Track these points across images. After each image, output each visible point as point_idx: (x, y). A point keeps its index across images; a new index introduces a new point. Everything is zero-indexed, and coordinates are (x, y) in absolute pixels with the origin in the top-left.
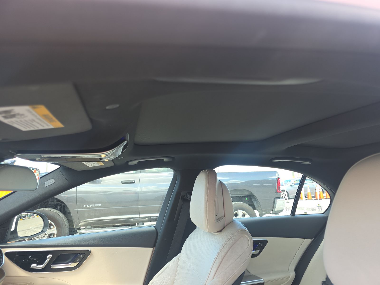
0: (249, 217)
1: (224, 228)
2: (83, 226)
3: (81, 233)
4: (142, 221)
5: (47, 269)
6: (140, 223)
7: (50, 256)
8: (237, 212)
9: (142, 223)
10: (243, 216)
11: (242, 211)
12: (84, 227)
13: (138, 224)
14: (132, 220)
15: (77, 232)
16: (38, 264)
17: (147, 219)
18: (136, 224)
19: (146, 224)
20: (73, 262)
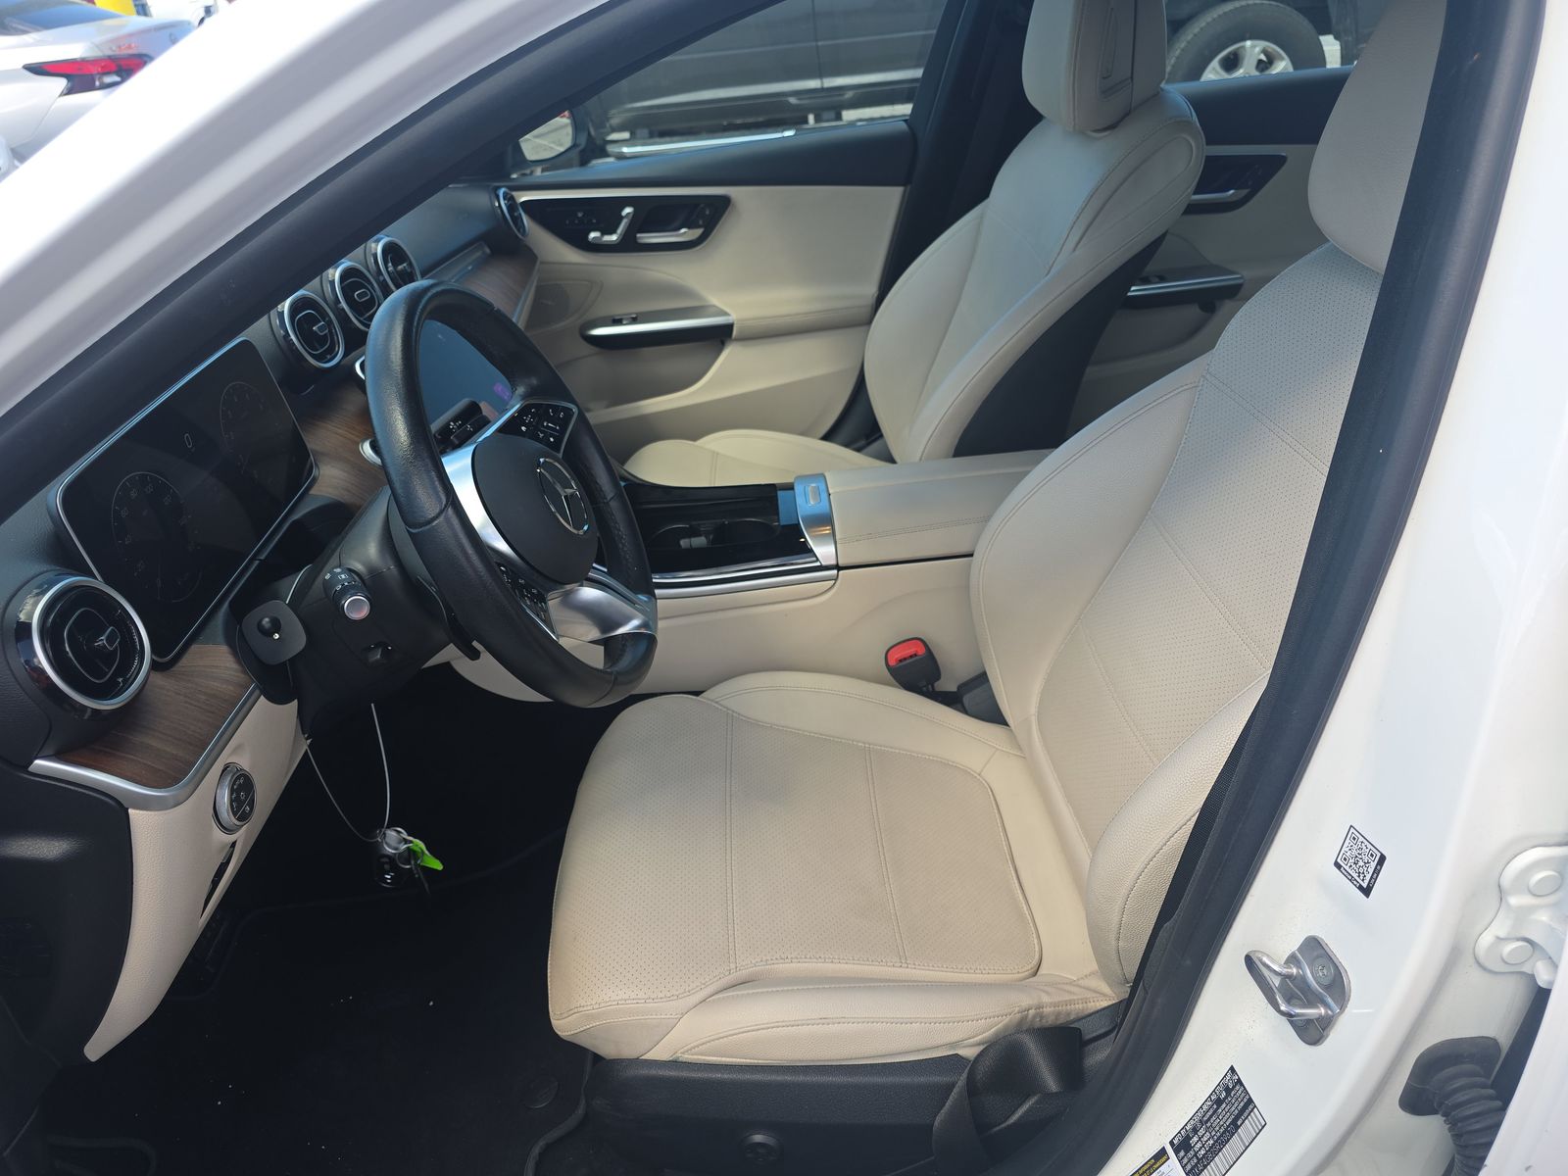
0: (1291, 69)
1: (1127, 114)
2: (621, 128)
3: (621, 157)
4: (832, 104)
5: (629, 245)
6: (826, 115)
7: (628, 210)
8: (1238, 48)
9: (832, 114)
10: (1262, 66)
11: (1261, 45)
12: (626, 135)
13: (818, 119)
14: (793, 100)
15: (604, 154)
16: (604, 232)
17: (849, 95)
18: (811, 118)
19: (849, 115)
20: (689, 227)
